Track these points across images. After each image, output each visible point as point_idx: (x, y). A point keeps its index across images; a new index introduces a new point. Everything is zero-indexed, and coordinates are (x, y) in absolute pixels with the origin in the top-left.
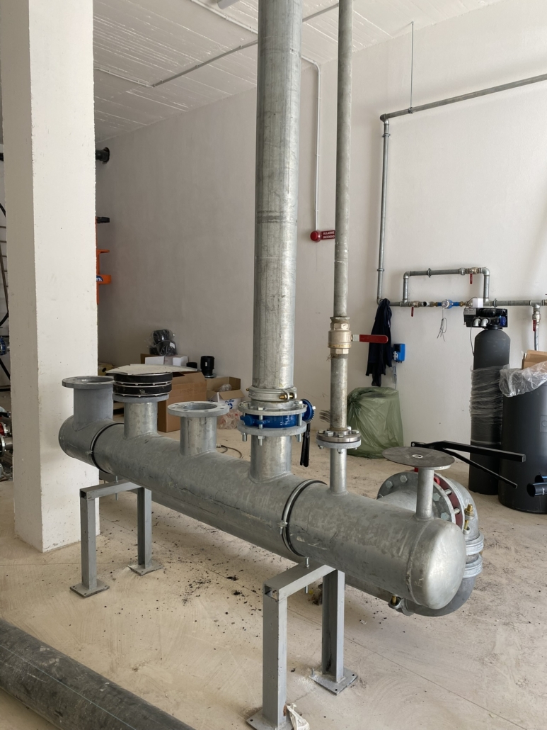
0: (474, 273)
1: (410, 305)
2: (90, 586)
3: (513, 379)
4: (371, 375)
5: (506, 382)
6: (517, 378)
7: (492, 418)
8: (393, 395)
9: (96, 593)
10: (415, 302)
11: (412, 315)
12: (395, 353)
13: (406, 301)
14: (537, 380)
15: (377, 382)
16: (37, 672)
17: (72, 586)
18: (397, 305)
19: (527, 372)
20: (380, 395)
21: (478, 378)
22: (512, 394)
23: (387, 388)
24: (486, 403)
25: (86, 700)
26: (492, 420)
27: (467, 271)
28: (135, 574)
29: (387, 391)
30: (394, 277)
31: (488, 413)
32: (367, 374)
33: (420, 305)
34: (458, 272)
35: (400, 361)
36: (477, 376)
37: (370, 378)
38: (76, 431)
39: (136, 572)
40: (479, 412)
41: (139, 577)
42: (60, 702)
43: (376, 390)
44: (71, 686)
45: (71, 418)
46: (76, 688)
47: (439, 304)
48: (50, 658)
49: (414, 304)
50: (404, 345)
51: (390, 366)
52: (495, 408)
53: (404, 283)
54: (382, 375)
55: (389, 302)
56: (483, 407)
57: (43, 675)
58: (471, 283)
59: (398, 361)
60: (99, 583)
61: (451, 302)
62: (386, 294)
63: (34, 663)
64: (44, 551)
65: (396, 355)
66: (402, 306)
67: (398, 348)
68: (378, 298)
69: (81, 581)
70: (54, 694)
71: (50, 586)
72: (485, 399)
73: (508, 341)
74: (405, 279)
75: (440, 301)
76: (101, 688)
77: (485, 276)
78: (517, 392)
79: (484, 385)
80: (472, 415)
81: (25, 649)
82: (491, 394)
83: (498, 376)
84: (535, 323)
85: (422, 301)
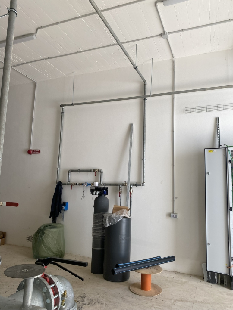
0: (97, 171)
1: (70, 184)
3: (108, 218)
4: (52, 217)
5: (106, 220)
6: (110, 218)
7: (101, 236)
8: (61, 227)
10: (73, 183)
11: (71, 189)
12: (63, 206)
13: (69, 183)
14: (118, 218)
15: (54, 221)
18: (65, 184)
19: (114, 215)
20: (55, 227)
21: (96, 218)
22: (108, 225)
23: (58, 224)
24: (98, 230)
26: (101, 238)
27: (94, 171)
29: (58, 225)
30: (64, 172)
31: (99, 234)
32: (50, 217)
33: (75, 185)
34: (90, 171)
35: (65, 210)
36: (95, 217)
37: (51, 219)
40: (95, 234)
43: (53, 225)
47: (82, 184)
49: (72, 184)
50: (67, 203)
51: (61, 213)
52: (102, 232)
53: (69, 174)
54: (57, 217)
55: (62, 183)
56: (97, 231)
58: (95, 176)
59: (64, 210)
61: (87, 183)
62: (60, 179)
65: (64, 207)
66: (67, 185)
67: (65, 204)
68: (57, 181)
72: (98, 228)
73: (108, 201)
74: (69, 173)
75: (83, 183)
77: (101, 173)
78: (110, 224)
79: (97, 221)
80: (93, 236)
82: (100, 225)
83: (103, 217)
84: (120, 193)
85: (76, 183)
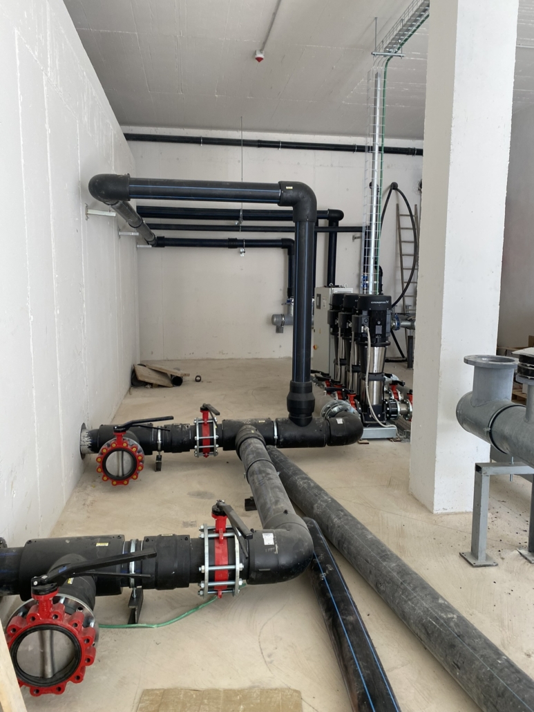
2: (479, 558)
9: (485, 566)
16: (436, 619)
17: (461, 552)
25: (483, 664)
28: (525, 560)
38: (474, 407)
39: (526, 558)
41: (529, 564)
42: (458, 655)
44: (469, 645)
45: (470, 393)
46: (474, 649)
48: (449, 612)
57: (442, 625)
60: (487, 558)
63: (434, 611)
64: (435, 512)
69: (470, 550)
70: (452, 646)
71: (441, 545)
76: (498, 659)
81: (426, 595)
